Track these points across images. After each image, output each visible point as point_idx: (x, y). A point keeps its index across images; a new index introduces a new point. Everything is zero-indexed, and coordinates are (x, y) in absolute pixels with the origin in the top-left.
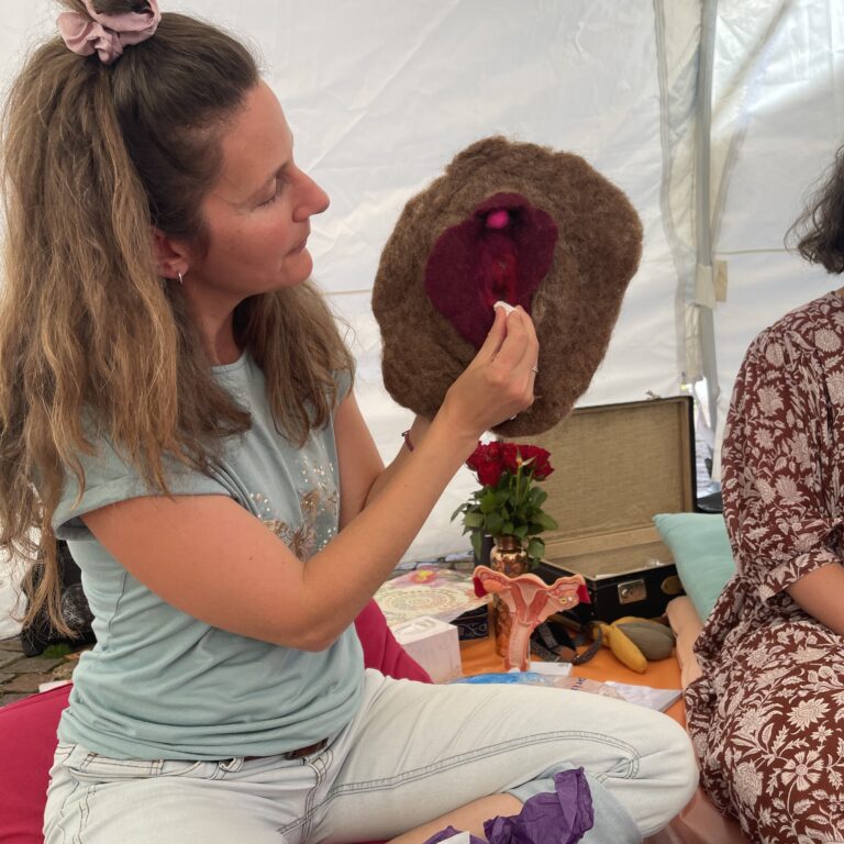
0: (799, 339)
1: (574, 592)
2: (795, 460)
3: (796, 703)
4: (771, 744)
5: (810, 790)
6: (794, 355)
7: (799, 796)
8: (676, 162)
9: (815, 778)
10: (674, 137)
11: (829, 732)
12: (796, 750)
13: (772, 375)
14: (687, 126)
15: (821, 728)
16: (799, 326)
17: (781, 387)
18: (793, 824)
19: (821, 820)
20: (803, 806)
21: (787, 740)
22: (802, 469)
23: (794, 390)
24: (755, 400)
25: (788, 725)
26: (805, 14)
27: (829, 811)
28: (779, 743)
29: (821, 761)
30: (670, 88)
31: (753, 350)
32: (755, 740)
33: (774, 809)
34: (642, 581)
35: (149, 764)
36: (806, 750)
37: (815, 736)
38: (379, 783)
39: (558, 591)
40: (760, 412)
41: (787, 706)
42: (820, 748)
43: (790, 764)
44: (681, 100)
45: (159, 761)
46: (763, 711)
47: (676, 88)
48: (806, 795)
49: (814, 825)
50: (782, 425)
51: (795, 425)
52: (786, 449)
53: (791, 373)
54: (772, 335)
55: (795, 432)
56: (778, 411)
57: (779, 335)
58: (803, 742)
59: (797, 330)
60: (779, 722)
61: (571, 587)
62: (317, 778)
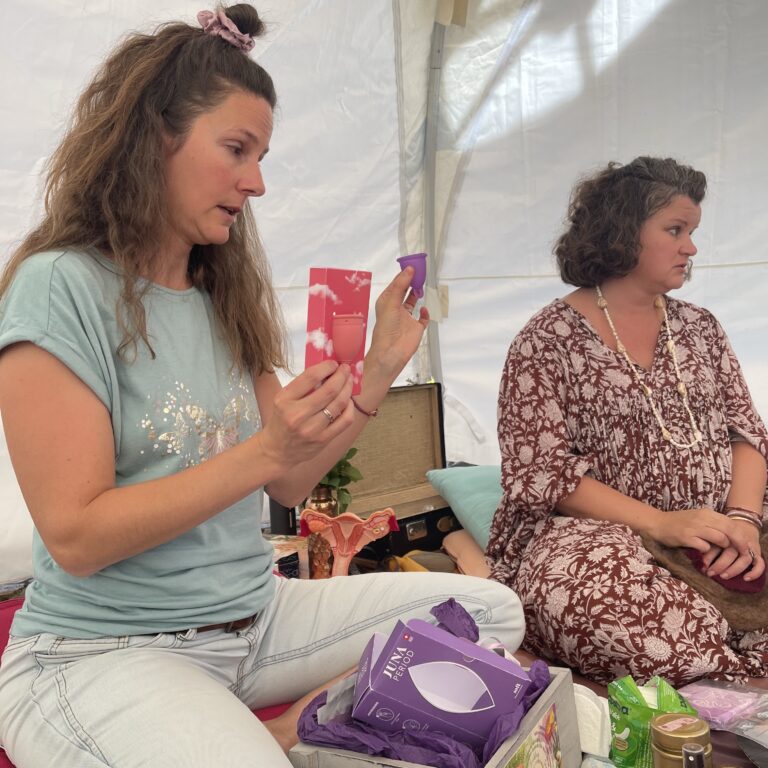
0: (543, 333)
1: (386, 523)
2: (549, 419)
3: (592, 549)
4: (576, 573)
5: (602, 598)
6: (540, 345)
7: (594, 603)
8: (410, 206)
9: (605, 590)
10: (409, 186)
11: (615, 563)
12: (594, 575)
13: (526, 364)
14: (419, 178)
15: (610, 561)
16: (542, 325)
17: (532, 371)
18: (591, 622)
19: (612, 618)
20: (597, 609)
21: (587, 570)
22: (555, 424)
23: (543, 370)
24: (516, 386)
25: (587, 561)
26: (503, 102)
27: (615, 611)
28: (582, 572)
29: (610, 581)
30: (406, 148)
31: (512, 351)
32: (565, 573)
33: (577, 614)
34: (423, 521)
35: (117, 640)
36: (600, 574)
37: (606, 565)
38: (297, 652)
39: (372, 524)
40: (522, 394)
41: (585, 552)
42: (609, 573)
43: (590, 584)
44: (414, 157)
45: (125, 637)
46: (570, 556)
47: (410, 148)
48: (600, 601)
49: (606, 621)
50: (536, 398)
51: (545, 396)
52: (541, 413)
53: (539, 360)
54: (524, 336)
55: (546, 401)
56: (533, 388)
57: (529, 335)
58: (598, 569)
59: (541, 328)
60: (580, 562)
61: (383, 518)
62: (250, 646)
